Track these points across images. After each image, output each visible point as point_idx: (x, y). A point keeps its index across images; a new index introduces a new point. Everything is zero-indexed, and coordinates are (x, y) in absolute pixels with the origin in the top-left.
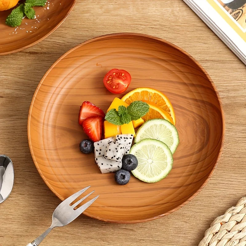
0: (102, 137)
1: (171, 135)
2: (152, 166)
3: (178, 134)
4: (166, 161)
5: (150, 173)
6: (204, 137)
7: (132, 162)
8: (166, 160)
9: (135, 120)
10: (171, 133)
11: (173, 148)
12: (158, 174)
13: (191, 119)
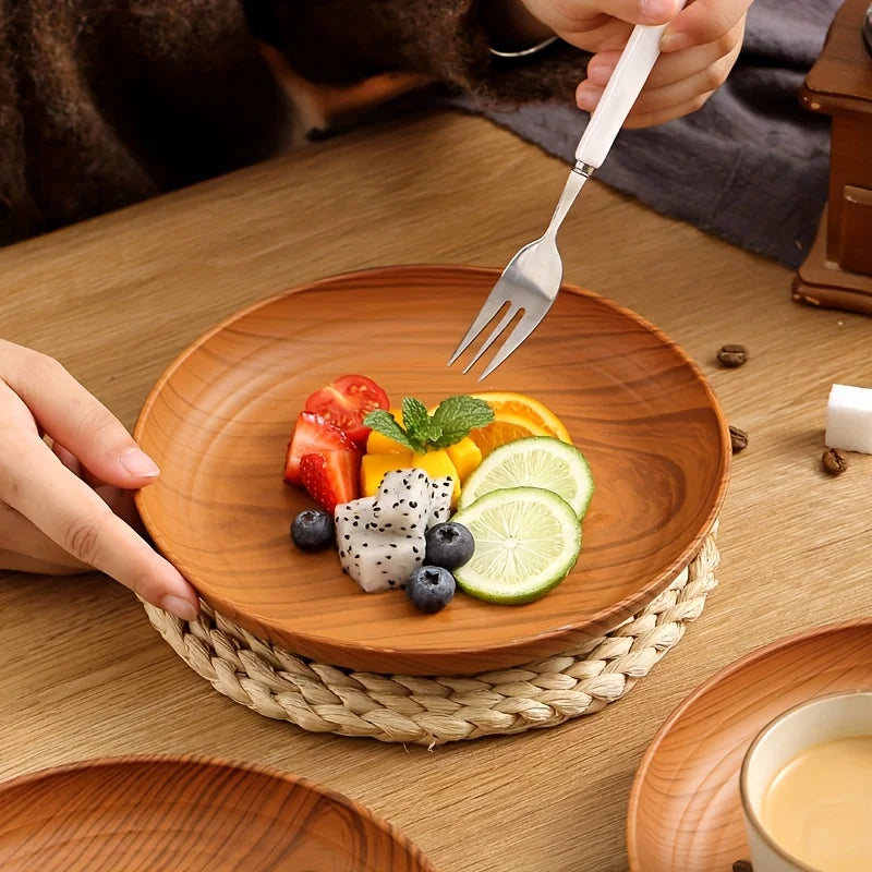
0: (358, 492)
1: (567, 473)
2: (518, 556)
3: (589, 467)
4: (559, 536)
5: (514, 570)
6: (671, 495)
7: (457, 534)
8: (560, 532)
9: (455, 443)
10: (567, 467)
11: (579, 504)
12: (538, 571)
13: (626, 464)
